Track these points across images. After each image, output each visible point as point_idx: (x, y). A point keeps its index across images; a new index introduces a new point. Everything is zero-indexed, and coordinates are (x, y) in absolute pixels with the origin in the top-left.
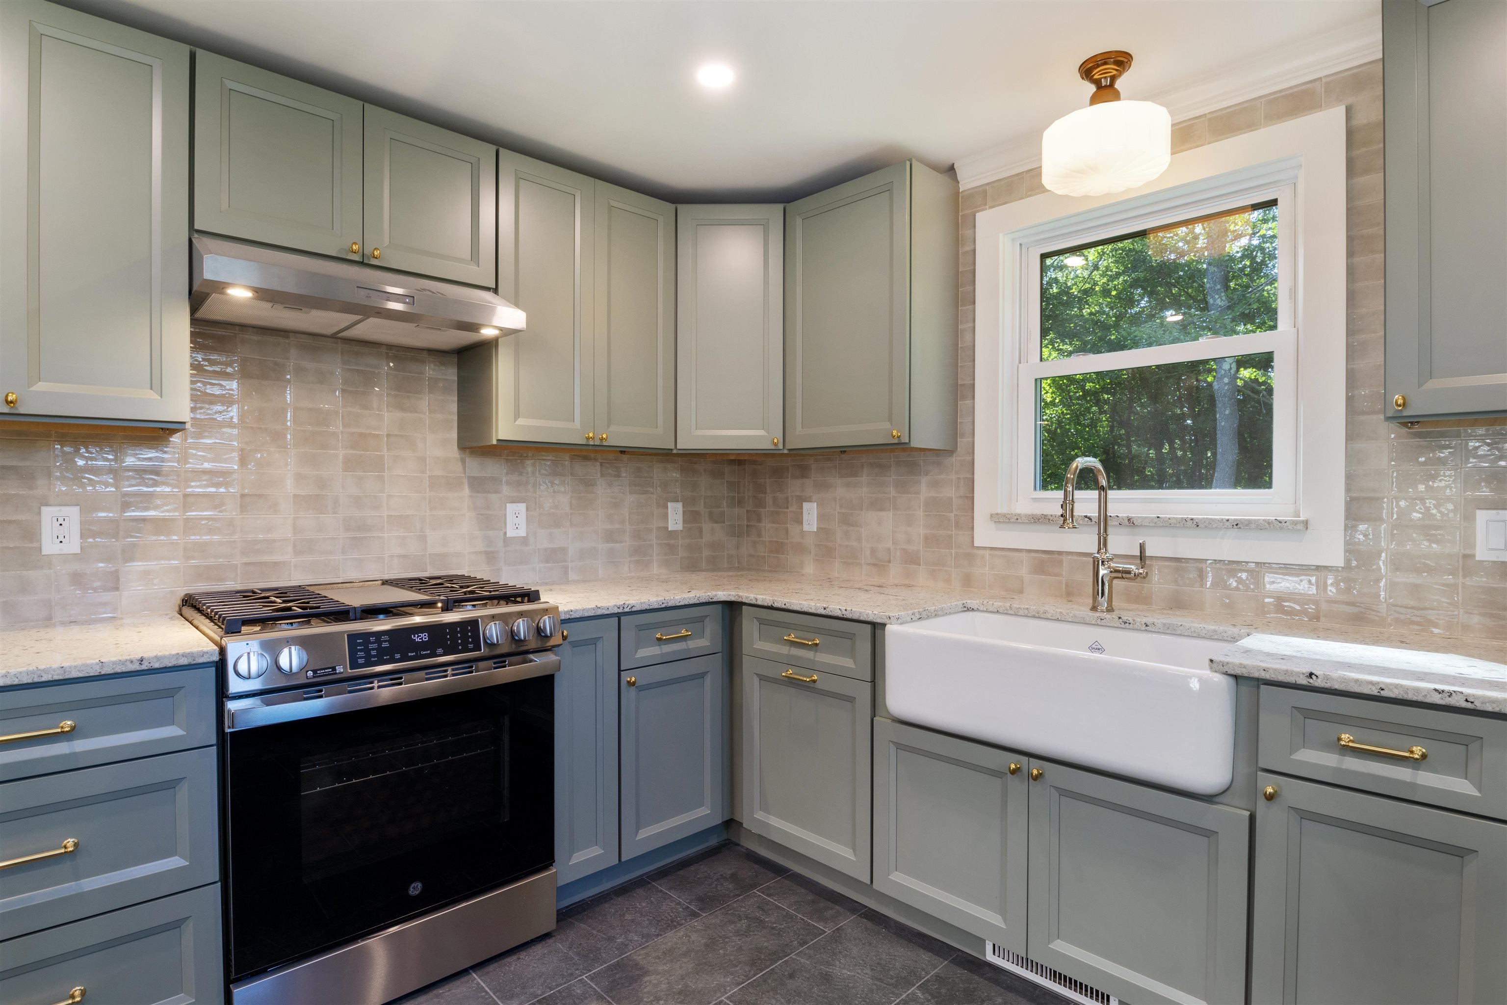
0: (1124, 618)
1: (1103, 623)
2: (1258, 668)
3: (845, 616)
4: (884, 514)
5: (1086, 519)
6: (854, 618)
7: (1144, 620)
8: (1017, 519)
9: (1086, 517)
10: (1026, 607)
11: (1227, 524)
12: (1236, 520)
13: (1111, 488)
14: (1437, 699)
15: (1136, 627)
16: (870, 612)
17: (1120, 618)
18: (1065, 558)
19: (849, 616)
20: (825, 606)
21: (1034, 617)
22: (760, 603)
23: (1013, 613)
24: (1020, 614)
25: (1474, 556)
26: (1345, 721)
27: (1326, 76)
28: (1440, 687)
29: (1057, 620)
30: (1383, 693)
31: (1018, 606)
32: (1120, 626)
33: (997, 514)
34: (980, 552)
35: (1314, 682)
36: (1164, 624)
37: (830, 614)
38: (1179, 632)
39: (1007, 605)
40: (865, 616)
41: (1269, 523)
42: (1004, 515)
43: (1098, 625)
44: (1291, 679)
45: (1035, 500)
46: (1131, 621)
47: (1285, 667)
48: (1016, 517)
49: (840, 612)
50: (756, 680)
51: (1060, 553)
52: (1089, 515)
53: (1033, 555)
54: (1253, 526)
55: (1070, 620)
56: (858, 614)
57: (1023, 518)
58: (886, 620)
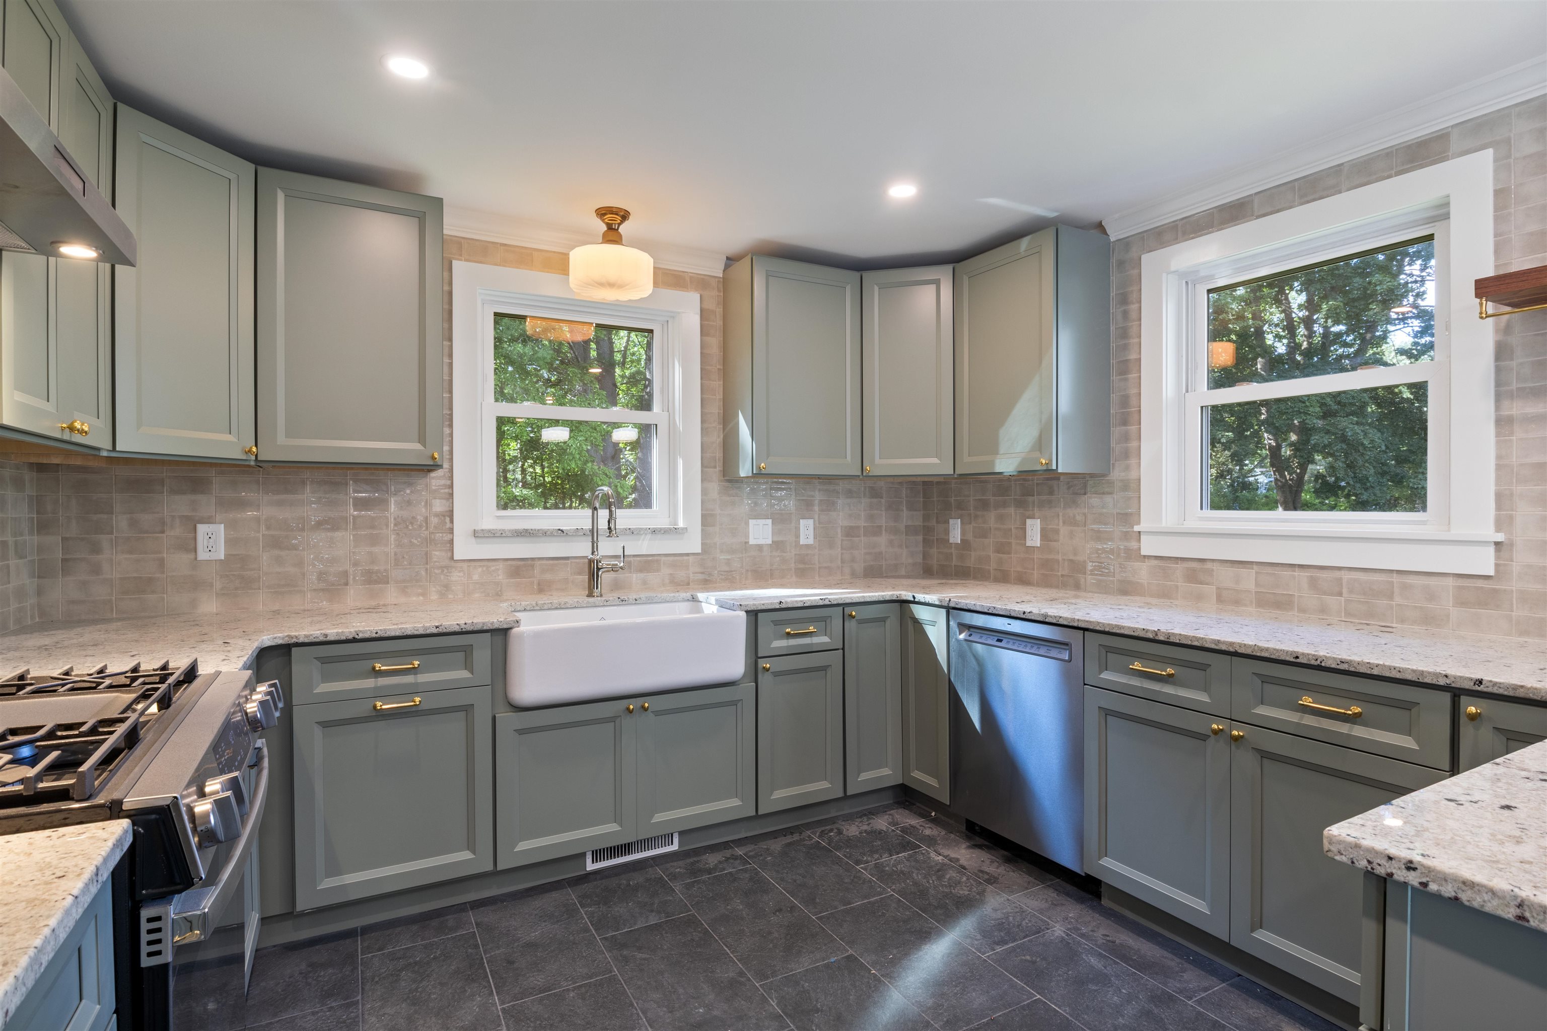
0: (622, 598)
1: (608, 603)
2: (760, 604)
3: (464, 630)
4: (338, 534)
5: (560, 532)
6: (475, 629)
7: (634, 597)
8: (502, 534)
9: (559, 530)
10: (550, 602)
11: (649, 531)
12: (654, 528)
13: (600, 508)
14: (821, 603)
15: (629, 602)
16: (495, 621)
17: (619, 598)
18: (538, 563)
19: (469, 628)
20: (437, 624)
21: (556, 608)
22: (331, 638)
23: (539, 608)
24: (545, 608)
25: (748, 542)
26: (788, 622)
27: (690, 273)
28: (821, 597)
29: (575, 607)
30: (805, 605)
31: (543, 602)
32: (619, 603)
33: (483, 530)
34: (459, 565)
35: (783, 606)
36: (646, 598)
37: (445, 631)
38: (655, 601)
39: (534, 603)
40: (489, 625)
41: (670, 530)
42: (489, 531)
43: (604, 606)
44: (773, 607)
45: (498, 517)
46: (626, 599)
47: (770, 602)
48: (500, 532)
49: (458, 627)
50: (318, 732)
51: (533, 559)
52: (561, 528)
53: (510, 563)
54: (662, 532)
55: (585, 606)
56: (481, 625)
57: (507, 533)
58: (513, 625)
